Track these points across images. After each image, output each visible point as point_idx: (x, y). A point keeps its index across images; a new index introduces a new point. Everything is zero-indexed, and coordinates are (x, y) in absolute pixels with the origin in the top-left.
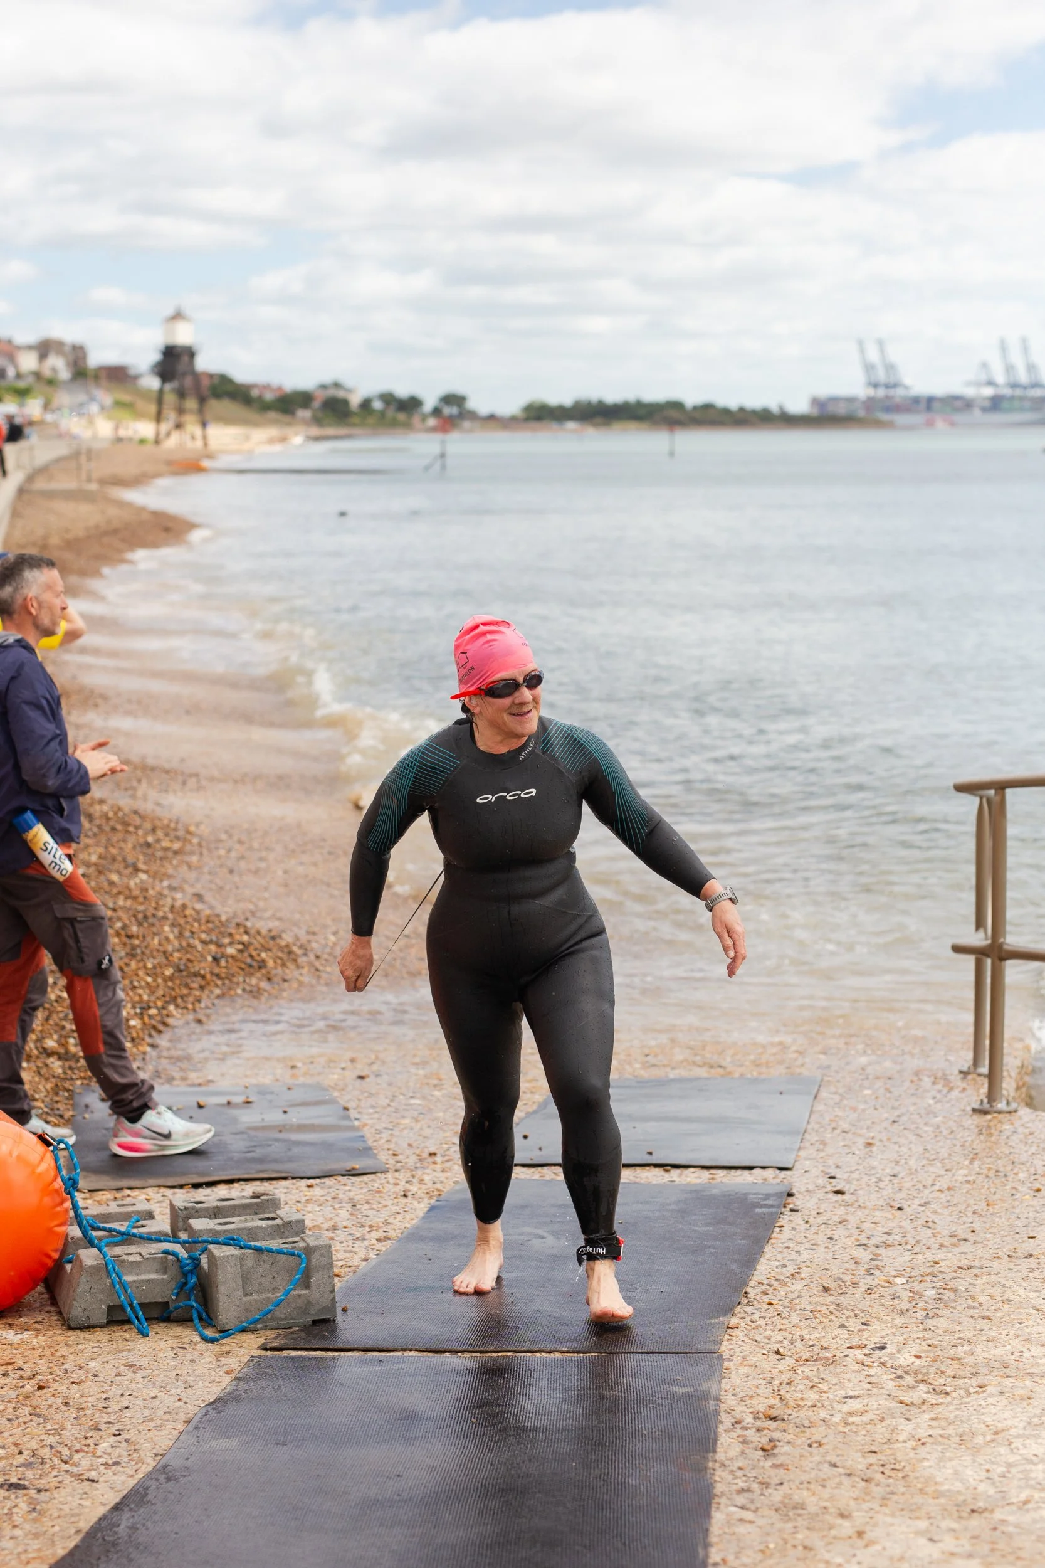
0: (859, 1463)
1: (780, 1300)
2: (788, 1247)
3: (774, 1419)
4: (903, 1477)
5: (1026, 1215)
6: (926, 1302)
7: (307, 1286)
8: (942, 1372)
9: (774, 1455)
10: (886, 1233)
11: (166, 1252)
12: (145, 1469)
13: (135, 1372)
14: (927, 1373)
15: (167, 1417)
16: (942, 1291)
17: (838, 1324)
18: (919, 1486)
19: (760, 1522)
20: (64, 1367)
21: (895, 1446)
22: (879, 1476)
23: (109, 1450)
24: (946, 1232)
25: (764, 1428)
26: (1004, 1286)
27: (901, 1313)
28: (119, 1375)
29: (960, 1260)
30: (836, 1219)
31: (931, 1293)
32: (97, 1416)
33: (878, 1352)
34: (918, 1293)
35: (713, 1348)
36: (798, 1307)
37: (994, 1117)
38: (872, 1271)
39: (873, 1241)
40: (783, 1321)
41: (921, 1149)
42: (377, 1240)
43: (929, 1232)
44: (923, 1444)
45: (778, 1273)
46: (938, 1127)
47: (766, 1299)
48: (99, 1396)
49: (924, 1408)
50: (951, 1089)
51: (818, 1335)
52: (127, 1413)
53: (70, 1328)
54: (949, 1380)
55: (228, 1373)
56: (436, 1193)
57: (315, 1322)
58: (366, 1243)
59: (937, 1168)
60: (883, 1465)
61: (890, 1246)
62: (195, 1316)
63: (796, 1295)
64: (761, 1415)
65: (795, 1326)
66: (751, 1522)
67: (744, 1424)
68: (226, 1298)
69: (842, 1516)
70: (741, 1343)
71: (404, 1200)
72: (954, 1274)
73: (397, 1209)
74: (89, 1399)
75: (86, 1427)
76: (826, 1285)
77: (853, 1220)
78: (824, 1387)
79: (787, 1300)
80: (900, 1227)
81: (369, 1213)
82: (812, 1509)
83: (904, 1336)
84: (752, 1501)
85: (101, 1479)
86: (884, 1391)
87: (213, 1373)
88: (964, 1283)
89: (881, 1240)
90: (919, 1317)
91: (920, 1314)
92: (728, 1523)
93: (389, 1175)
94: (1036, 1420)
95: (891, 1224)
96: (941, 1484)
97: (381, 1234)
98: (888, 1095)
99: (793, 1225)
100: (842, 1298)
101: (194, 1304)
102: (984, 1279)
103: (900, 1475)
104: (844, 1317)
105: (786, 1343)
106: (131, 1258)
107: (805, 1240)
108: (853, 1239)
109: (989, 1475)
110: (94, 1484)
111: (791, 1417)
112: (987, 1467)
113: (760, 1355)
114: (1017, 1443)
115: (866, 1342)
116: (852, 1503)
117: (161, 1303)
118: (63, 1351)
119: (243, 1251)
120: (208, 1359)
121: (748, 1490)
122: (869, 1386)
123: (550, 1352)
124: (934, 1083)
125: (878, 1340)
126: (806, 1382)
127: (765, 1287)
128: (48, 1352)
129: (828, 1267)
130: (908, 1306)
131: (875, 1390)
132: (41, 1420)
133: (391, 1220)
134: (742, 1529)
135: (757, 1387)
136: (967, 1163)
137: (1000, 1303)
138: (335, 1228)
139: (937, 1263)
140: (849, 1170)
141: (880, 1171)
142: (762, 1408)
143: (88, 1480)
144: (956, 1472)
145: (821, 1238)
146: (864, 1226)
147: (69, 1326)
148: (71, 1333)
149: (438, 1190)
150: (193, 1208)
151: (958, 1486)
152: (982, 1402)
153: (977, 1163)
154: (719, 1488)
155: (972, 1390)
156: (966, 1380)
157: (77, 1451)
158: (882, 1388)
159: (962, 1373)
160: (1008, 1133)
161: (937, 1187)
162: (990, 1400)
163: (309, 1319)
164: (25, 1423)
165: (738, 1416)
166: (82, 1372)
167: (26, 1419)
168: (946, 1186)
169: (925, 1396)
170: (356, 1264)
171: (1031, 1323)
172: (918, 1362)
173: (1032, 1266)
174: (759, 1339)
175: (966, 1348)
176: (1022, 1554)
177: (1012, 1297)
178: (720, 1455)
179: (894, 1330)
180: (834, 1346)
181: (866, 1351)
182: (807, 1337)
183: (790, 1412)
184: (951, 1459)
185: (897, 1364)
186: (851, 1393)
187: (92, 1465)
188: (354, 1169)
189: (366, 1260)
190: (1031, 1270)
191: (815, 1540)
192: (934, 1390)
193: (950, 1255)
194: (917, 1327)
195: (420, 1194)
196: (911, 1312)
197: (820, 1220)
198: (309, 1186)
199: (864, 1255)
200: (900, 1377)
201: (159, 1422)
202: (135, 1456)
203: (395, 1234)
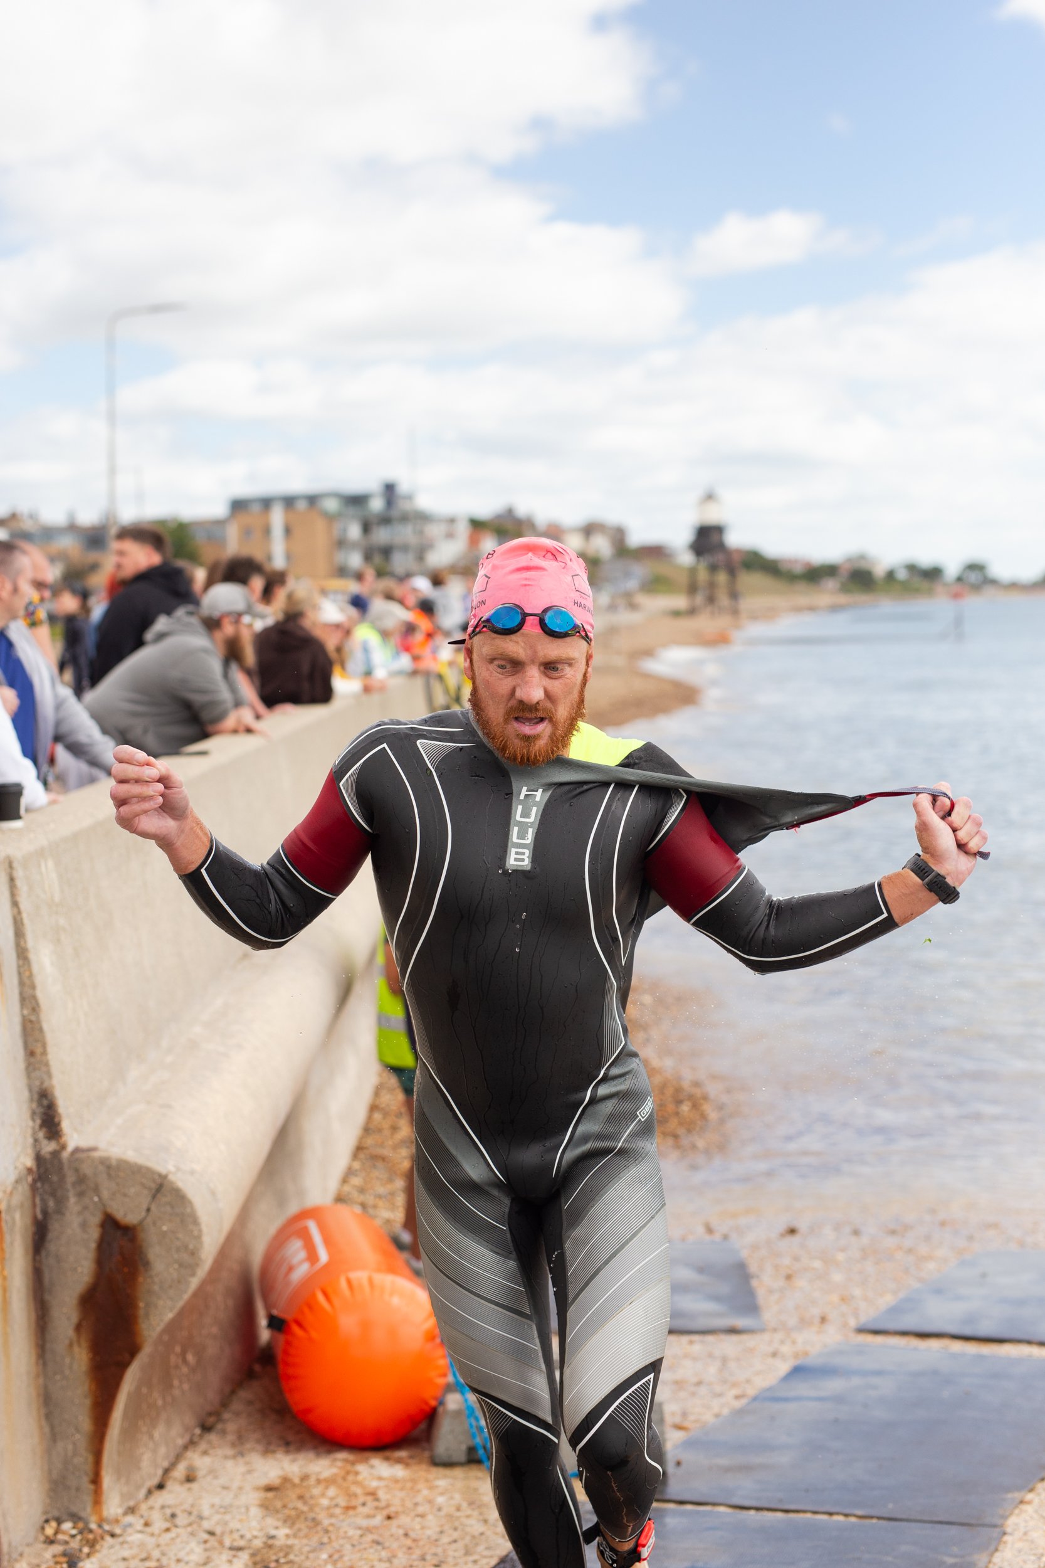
13: (473, 1510)
15: (486, 1553)
28: (458, 1511)
35: (999, 1522)
52: (454, 1546)
53: (436, 1463)
56: (802, 1356)
58: (723, 1399)
70: (1028, 1518)
71: (772, 1360)
73: (763, 1368)
74: (427, 1531)
75: (414, 1557)
81: (736, 1370)
93: (766, 1336)
97: (740, 1392)
113: (1041, 1532)
118: (421, 1485)
123: (846, 1515)
128: (409, 1485)
132: (379, 1548)
133: (753, 1378)
138: (699, 1383)
147: (433, 1461)
148: (433, 1469)
149: (805, 1352)
164: (365, 1549)
166: (429, 1505)
167: (367, 1546)
188: (735, 1327)
189: (717, 1416)
195: (787, 1355)
198: (691, 1342)
203: (751, 1391)
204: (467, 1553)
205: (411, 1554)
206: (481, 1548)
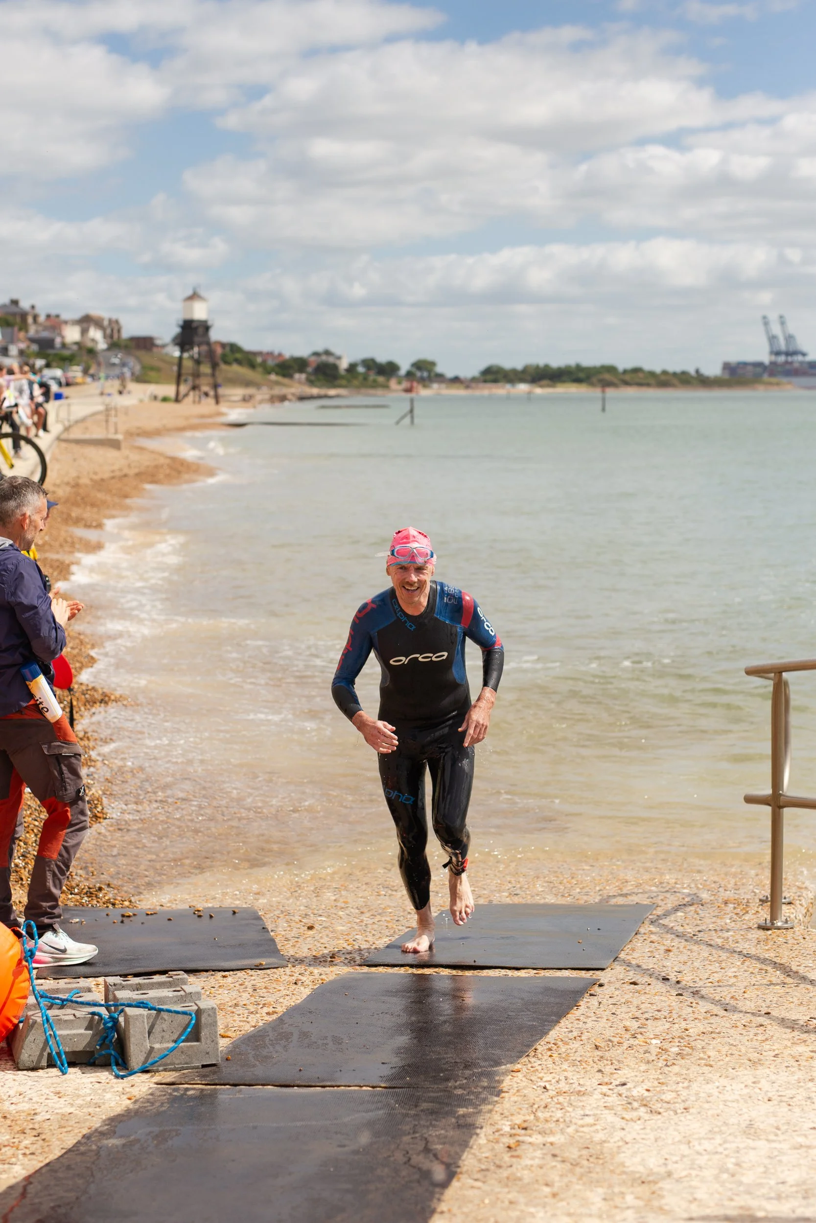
0: (573, 1153)
1: (560, 1054)
2: (578, 1020)
3: (525, 1129)
4: (603, 1164)
5: (771, 999)
6: (669, 1055)
7: (198, 1039)
8: (662, 1100)
9: (516, 1150)
10: (659, 1011)
11: (93, 1014)
12: (52, 1157)
13: (60, 1097)
14: (651, 1101)
15: (77, 1125)
16: (684, 1048)
17: (597, 1069)
18: (612, 1168)
19: (485, 1187)
20: (8, 1094)
21: (606, 1145)
22: (585, 1163)
23: (29, 1146)
24: (703, 1010)
25: (515, 1135)
26: (732, 1045)
27: (648, 1062)
28: (46, 1099)
29: (705, 1028)
30: (623, 1000)
31: (675, 1050)
32: (25, 1124)
33: (619, 1088)
34: (666, 1050)
35: (497, 1084)
36: (571, 1058)
37: (775, 932)
38: (636, 1035)
39: (646, 1016)
40: (555, 1067)
41: (706, 955)
42: (267, 1013)
43: (691, 1009)
44: (627, 1143)
45: (565, 1037)
46: (728, 938)
47: (549, 1053)
48: (29, 1112)
49: (639, 1122)
50: (747, 912)
51: (579, 1077)
52: (48, 1123)
53: (19, 1069)
54: (665, 1105)
55: (130, 1099)
56: (320, 982)
57: (204, 1066)
58: (258, 1015)
59: (716, 967)
60: (591, 1156)
61: (657, 1019)
62: (113, 1061)
63: (574, 1050)
64: (516, 1127)
65: (565, 1070)
66: (479, 1188)
67: (501, 1132)
68: (135, 1047)
69: (547, 1185)
70: (519, 1081)
71: (295, 986)
72: (698, 1037)
73: (288, 993)
74: (22, 1114)
75: (16, 1131)
76: (598, 1044)
77: (636, 1002)
78: (570, 1109)
79: (564, 1055)
80: (670, 1006)
81: (265, 995)
82: (526, 1181)
83: (644, 1078)
84: (485, 1176)
85: (19, 1163)
86: (613, 1112)
87: (118, 1098)
88: (703, 1043)
89: (651, 1015)
90: (660, 1065)
91: (661, 1063)
92: (461, 1188)
93: (288, 970)
94: (716, 1129)
95: (663, 1004)
96: (628, 1167)
97: (271, 1010)
98: (696, 916)
99: (588, 1005)
100: (607, 1053)
101: (113, 1052)
102: (719, 1040)
103: (601, 1162)
104: (603, 1065)
105: (554, 1081)
106: (66, 1018)
107: (592, 1014)
108: (630, 1014)
109: (667, 1162)
110: (13, 1166)
111: (538, 1128)
112: (667, 1157)
113: (530, 1089)
114: (696, 1143)
115: (613, 1081)
116: (557, 1178)
117: (88, 1052)
118: (10, 1083)
119: (150, 1012)
120: (116, 1089)
121: (487, 1170)
122: (603, 1108)
123: (373, 1087)
124: (735, 908)
125: (623, 1080)
126: (558, 1106)
127: (550, 1046)
129: (604, 1032)
130: (654, 1058)
131: (607, 1111)
133: (281, 1000)
134: (470, 1193)
135: (520, 1109)
136: (739, 963)
137: (724, 1056)
138: (236, 1005)
139: (687, 1030)
140: (646, 968)
141: (670, 969)
142: (518, 1122)
143: (9, 1164)
144: (643, 1160)
145: (608, 1013)
146: (642, 1006)
147: (17, 1067)
148: (20, 1072)
149: (322, 979)
150: (121, 984)
151: (641, 1169)
152: (682, 1119)
153: (747, 963)
154: (464, 1169)
155: (679, 1111)
156: (677, 1105)
157: (5, 1146)
158: (613, 1109)
159: (676, 1100)
160: (779, 943)
161: (709, 980)
162: (689, 1117)
163: (200, 1064)
165: (499, 1127)
166: (21, 1097)
168: (717, 979)
169: (642, 1114)
170: (246, 1029)
171: (740, 1069)
172: (646, 1094)
173: (758, 1032)
174: (533, 1078)
175: (686, 1084)
176: (666, 1208)
177: (733, 1053)
178: (475, 1149)
179: (636, 1074)
180: (588, 1083)
181: (611, 1087)
182: (571, 1077)
183: (537, 1124)
184: (643, 1152)
185: (629, 1094)
186: (587, 1112)
187: (13, 1155)
188: (261, 964)
189: (254, 1027)
190: (756, 1035)
191: (522, 1199)
192: (651, 1111)
193: (699, 1025)
194: (656, 1072)
195: (307, 982)
196: (655, 1062)
197: (611, 1001)
198: (224, 977)
199: (634, 1025)
200: (630, 1103)
201: (70, 1129)
202: (47, 1149)
203: (281, 1010)
204: (61, 1127)
205: (12, 1130)
206: (72, 1123)
